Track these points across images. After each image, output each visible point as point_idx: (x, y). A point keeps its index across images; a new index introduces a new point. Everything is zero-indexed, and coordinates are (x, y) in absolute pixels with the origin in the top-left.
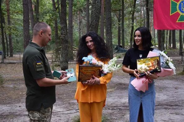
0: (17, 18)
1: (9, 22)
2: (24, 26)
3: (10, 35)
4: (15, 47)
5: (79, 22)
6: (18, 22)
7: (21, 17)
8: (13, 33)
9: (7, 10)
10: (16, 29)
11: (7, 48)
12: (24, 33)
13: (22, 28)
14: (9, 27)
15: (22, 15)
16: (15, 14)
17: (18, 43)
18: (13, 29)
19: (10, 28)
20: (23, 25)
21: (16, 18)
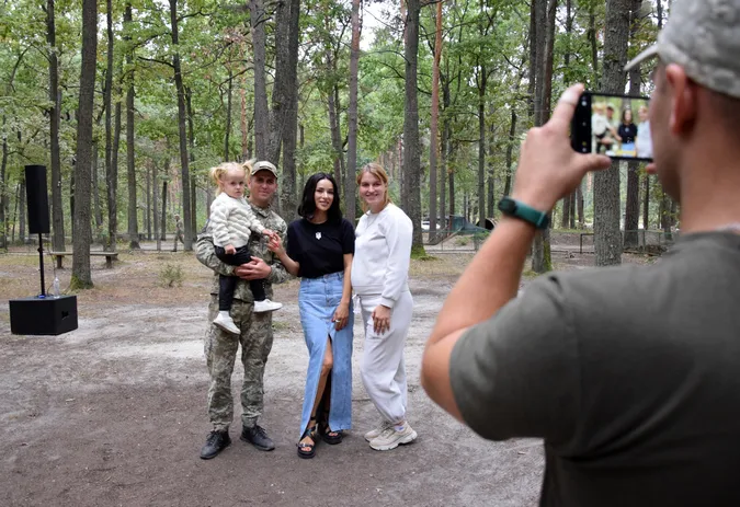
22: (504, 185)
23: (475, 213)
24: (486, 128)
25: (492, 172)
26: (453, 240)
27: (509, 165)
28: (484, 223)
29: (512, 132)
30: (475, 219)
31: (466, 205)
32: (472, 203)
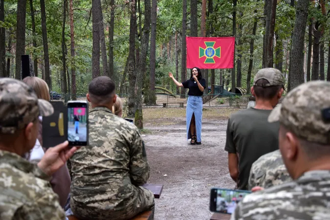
0: (83, 44)
1: (73, 51)
2: (93, 59)
3: (73, 70)
4: (79, 89)
5: (177, 51)
6: (85, 50)
7: (90, 43)
8: (78, 68)
9: (71, 35)
10: (82, 62)
11: (69, 88)
12: (93, 68)
13: (91, 60)
14: (73, 60)
15: (91, 41)
16: (81, 39)
17: (83, 83)
18: (79, 63)
19: (75, 60)
20: (91, 55)
21: (81, 44)
22: (248, 64)
23: (228, 84)
24: (237, 26)
25: (240, 56)
26: (216, 100)
27: (252, 52)
28: (235, 91)
29: (255, 29)
30: (227, 88)
31: (222, 77)
32: (226, 77)
